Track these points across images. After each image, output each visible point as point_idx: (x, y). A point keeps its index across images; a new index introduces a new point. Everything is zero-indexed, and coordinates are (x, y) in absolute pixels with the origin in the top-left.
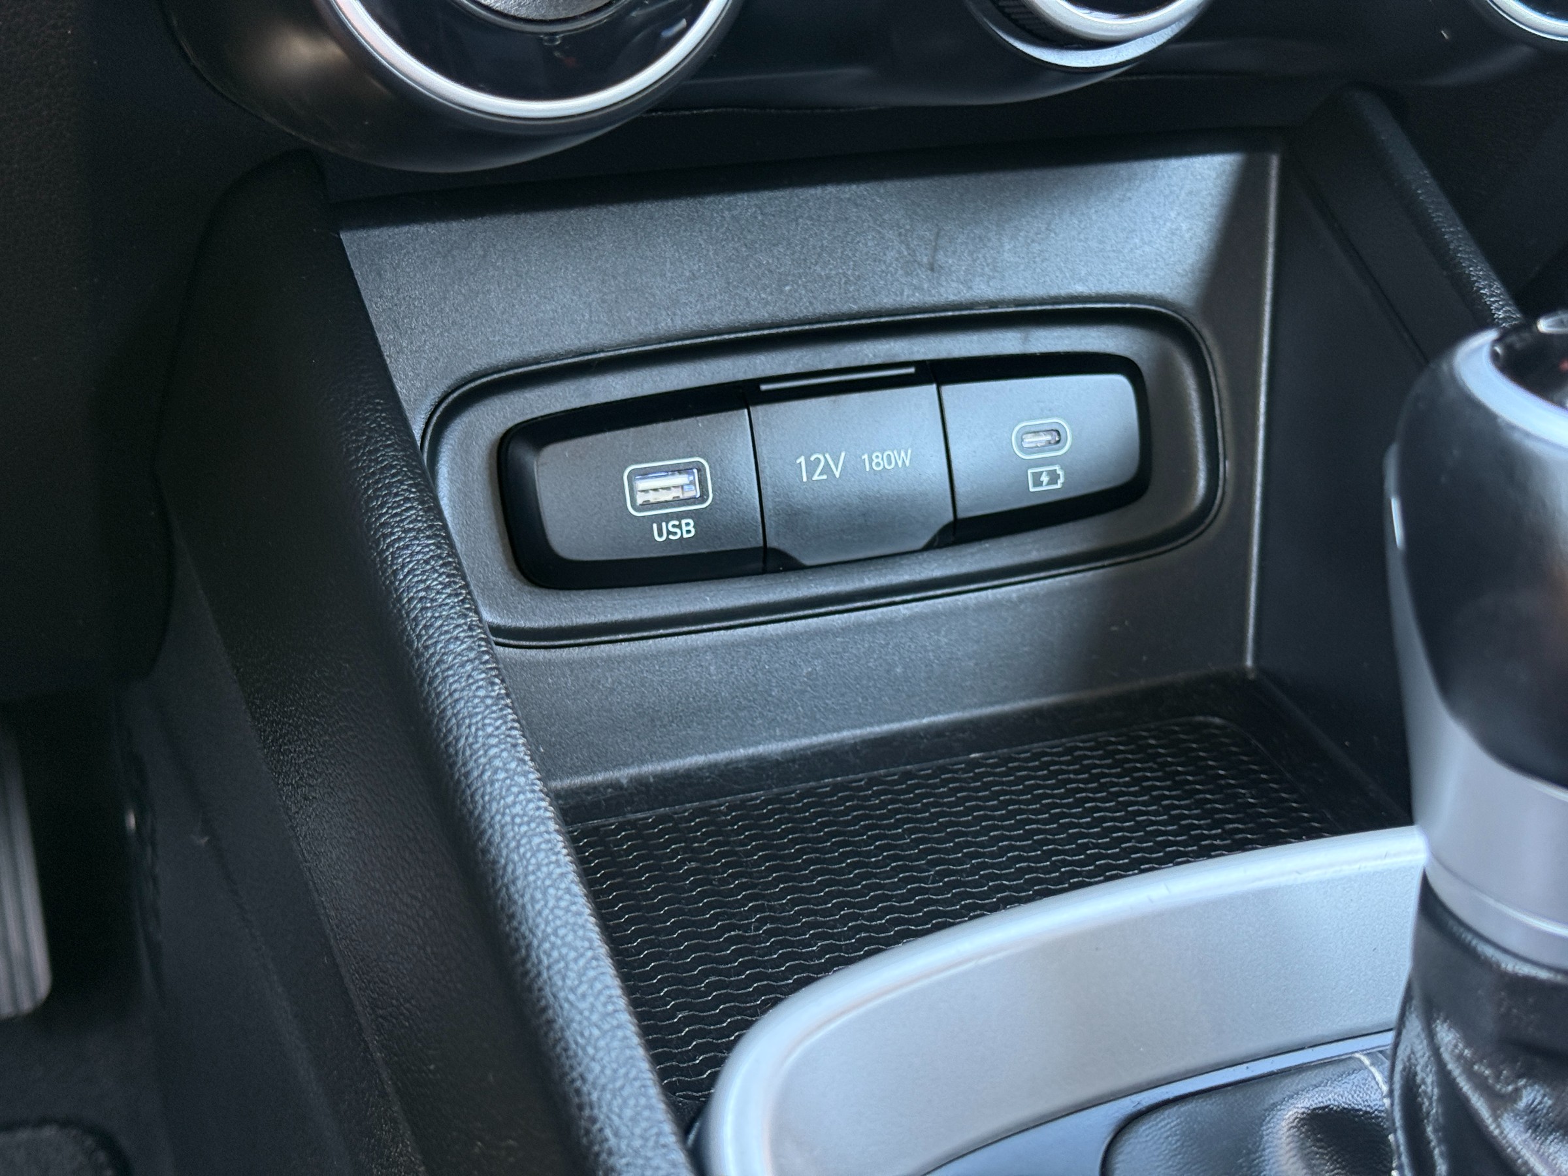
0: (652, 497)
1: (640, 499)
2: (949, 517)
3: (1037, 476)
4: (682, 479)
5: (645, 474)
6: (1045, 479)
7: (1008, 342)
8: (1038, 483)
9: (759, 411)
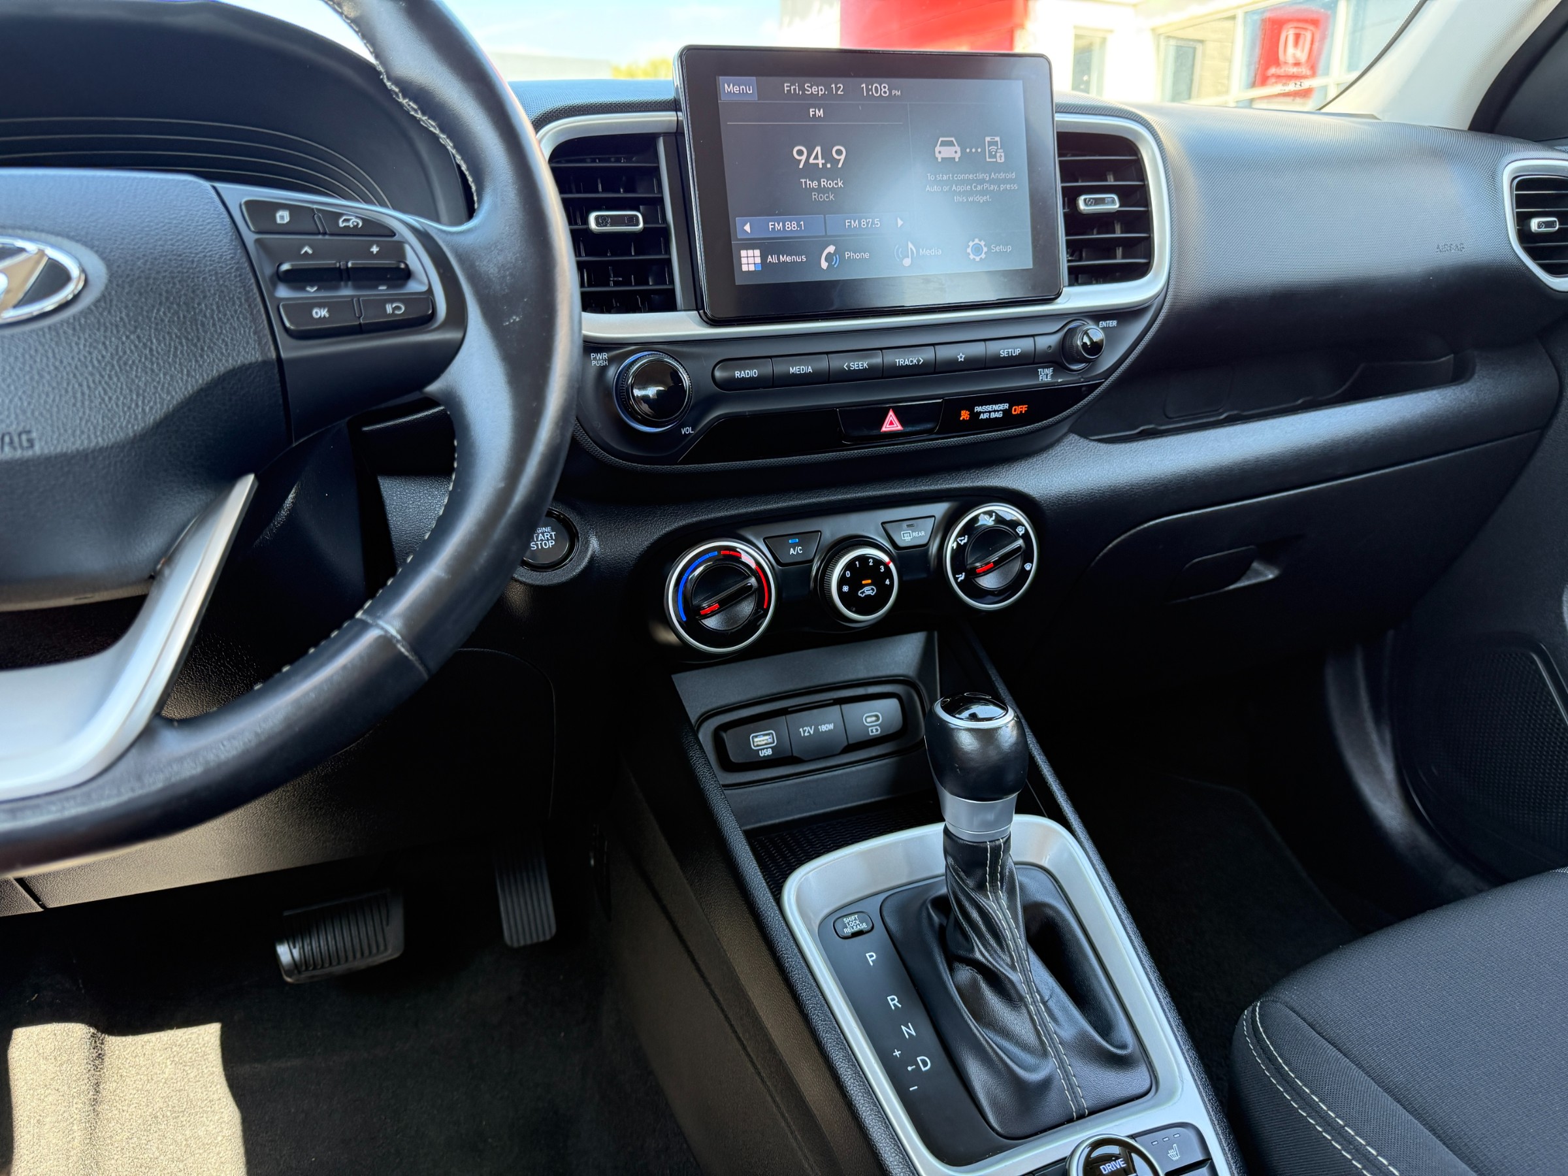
0: (759, 743)
1: (755, 744)
2: (846, 744)
3: (872, 731)
4: (767, 737)
5: (756, 737)
6: (874, 731)
8: (872, 732)
9: (788, 716)
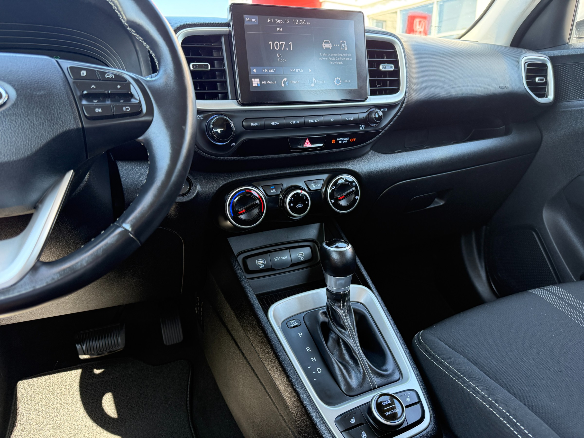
7: (297, 244)
